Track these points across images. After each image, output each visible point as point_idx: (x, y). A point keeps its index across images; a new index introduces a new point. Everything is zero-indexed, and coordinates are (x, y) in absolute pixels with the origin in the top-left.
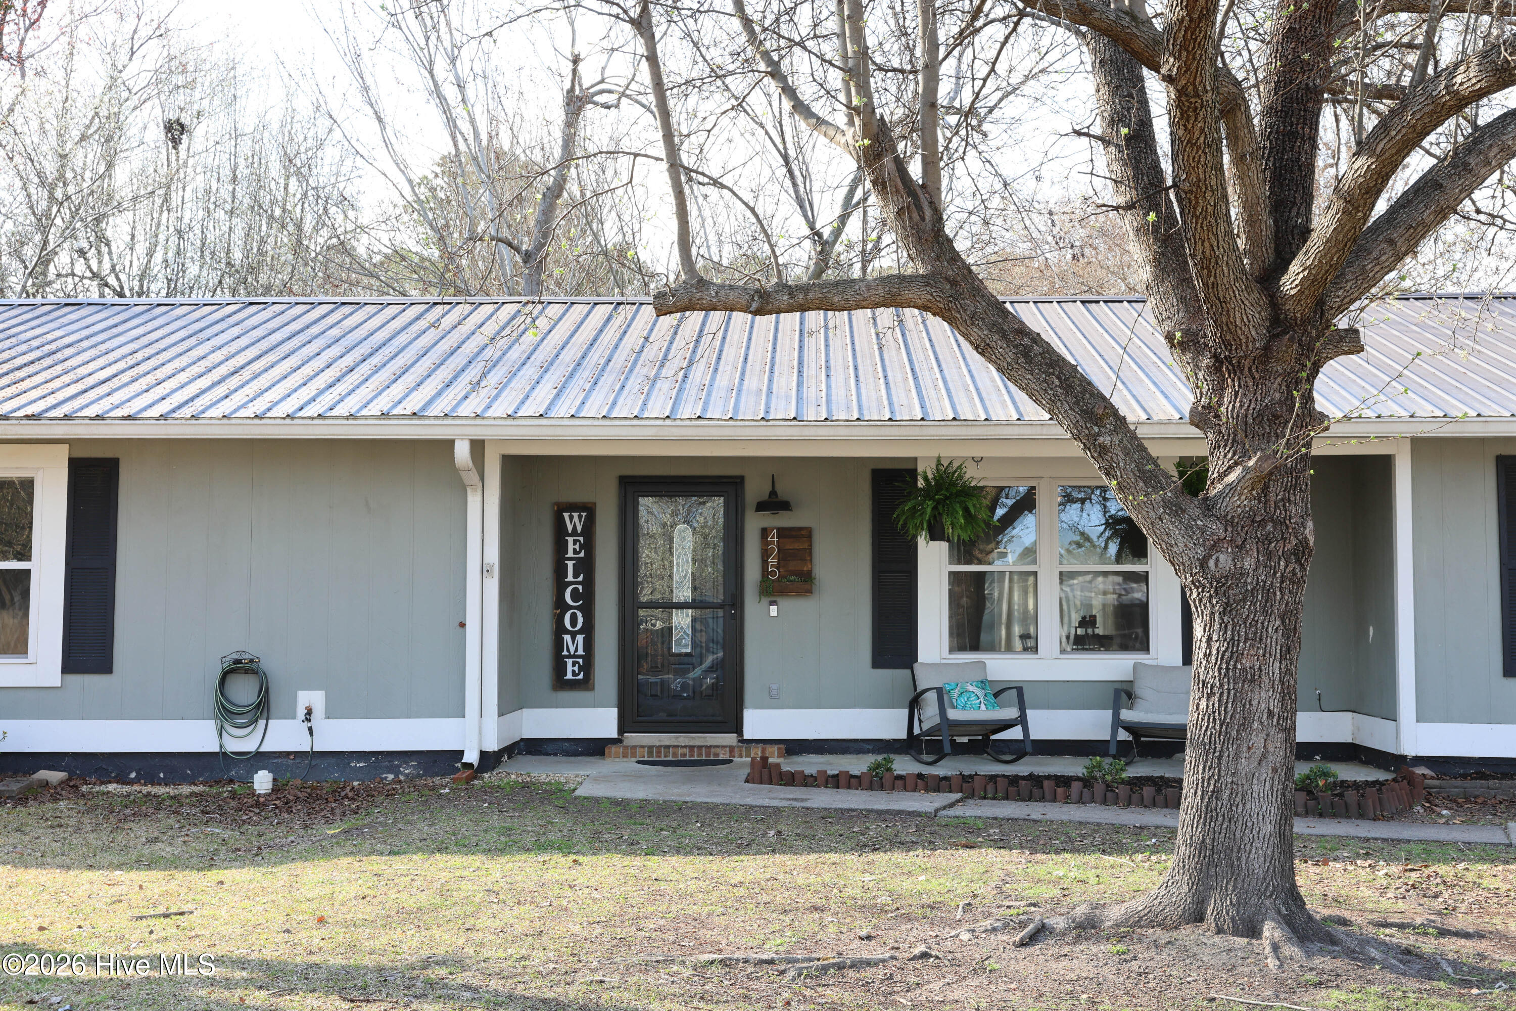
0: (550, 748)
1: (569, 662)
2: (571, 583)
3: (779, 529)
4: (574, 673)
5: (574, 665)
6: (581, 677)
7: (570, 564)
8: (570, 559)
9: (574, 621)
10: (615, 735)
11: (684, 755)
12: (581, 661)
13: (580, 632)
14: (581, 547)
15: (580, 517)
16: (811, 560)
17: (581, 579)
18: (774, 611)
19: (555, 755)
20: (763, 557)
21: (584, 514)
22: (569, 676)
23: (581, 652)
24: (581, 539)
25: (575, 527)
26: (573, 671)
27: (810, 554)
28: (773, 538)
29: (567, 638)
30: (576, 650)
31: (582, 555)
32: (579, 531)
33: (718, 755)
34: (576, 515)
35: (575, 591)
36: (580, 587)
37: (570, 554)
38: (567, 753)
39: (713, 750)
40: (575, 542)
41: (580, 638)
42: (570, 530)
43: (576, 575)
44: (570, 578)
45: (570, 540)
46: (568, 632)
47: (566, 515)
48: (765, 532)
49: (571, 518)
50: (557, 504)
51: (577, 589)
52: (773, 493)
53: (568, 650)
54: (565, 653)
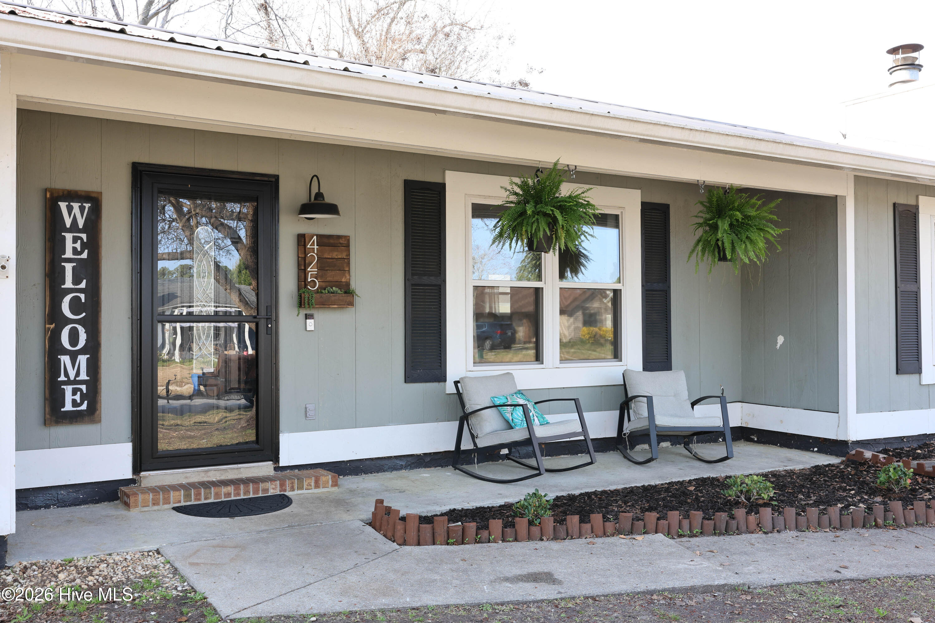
0: (39, 500)
1: (68, 389)
2: (70, 291)
3: (319, 237)
4: (74, 402)
5: (74, 393)
6: (84, 407)
7: (69, 267)
8: (69, 260)
9: (74, 337)
10: (128, 475)
11: (229, 495)
12: (84, 387)
13: (82, 351)
14: (84, 246)
15: (82, 209)
16: (349, 271)
17: (83, 285)
18: (310, 324)
19: (47, 507)
20: (299, 265)
21: (87, 205)
22: (68, 407)
23: (83, 376)
24: (84, 236)
25: (75, 220)
26: (74, 401)
27: (349, 264)
28: (313, 246)
29: (65, 359)
30: (78, 374)
31: (85, 255)
32: (81, 226)
33: (267, 490)
34: (76, 206)
35: (76, 300)
36: (82, 296)
37: (69, 254)
38: (63, 504)
39: (262, 486)
40: (75, 240)
41: (83, 359)
42: (68, 222)
43: (76, 281)
44: (69, 284)
45: (69, 237)
46: (65, 352)
47: (63, 205)
48: (302, 240)
49: (70, 209)
50: (52, 191)
51: (79, 298)
52: (319, 195)
53: (66, 375)
54: (62, 378)
